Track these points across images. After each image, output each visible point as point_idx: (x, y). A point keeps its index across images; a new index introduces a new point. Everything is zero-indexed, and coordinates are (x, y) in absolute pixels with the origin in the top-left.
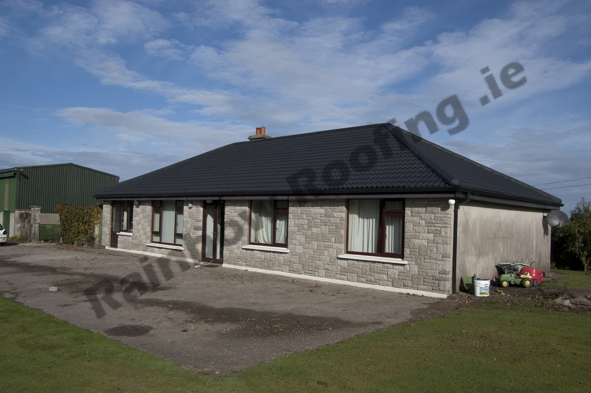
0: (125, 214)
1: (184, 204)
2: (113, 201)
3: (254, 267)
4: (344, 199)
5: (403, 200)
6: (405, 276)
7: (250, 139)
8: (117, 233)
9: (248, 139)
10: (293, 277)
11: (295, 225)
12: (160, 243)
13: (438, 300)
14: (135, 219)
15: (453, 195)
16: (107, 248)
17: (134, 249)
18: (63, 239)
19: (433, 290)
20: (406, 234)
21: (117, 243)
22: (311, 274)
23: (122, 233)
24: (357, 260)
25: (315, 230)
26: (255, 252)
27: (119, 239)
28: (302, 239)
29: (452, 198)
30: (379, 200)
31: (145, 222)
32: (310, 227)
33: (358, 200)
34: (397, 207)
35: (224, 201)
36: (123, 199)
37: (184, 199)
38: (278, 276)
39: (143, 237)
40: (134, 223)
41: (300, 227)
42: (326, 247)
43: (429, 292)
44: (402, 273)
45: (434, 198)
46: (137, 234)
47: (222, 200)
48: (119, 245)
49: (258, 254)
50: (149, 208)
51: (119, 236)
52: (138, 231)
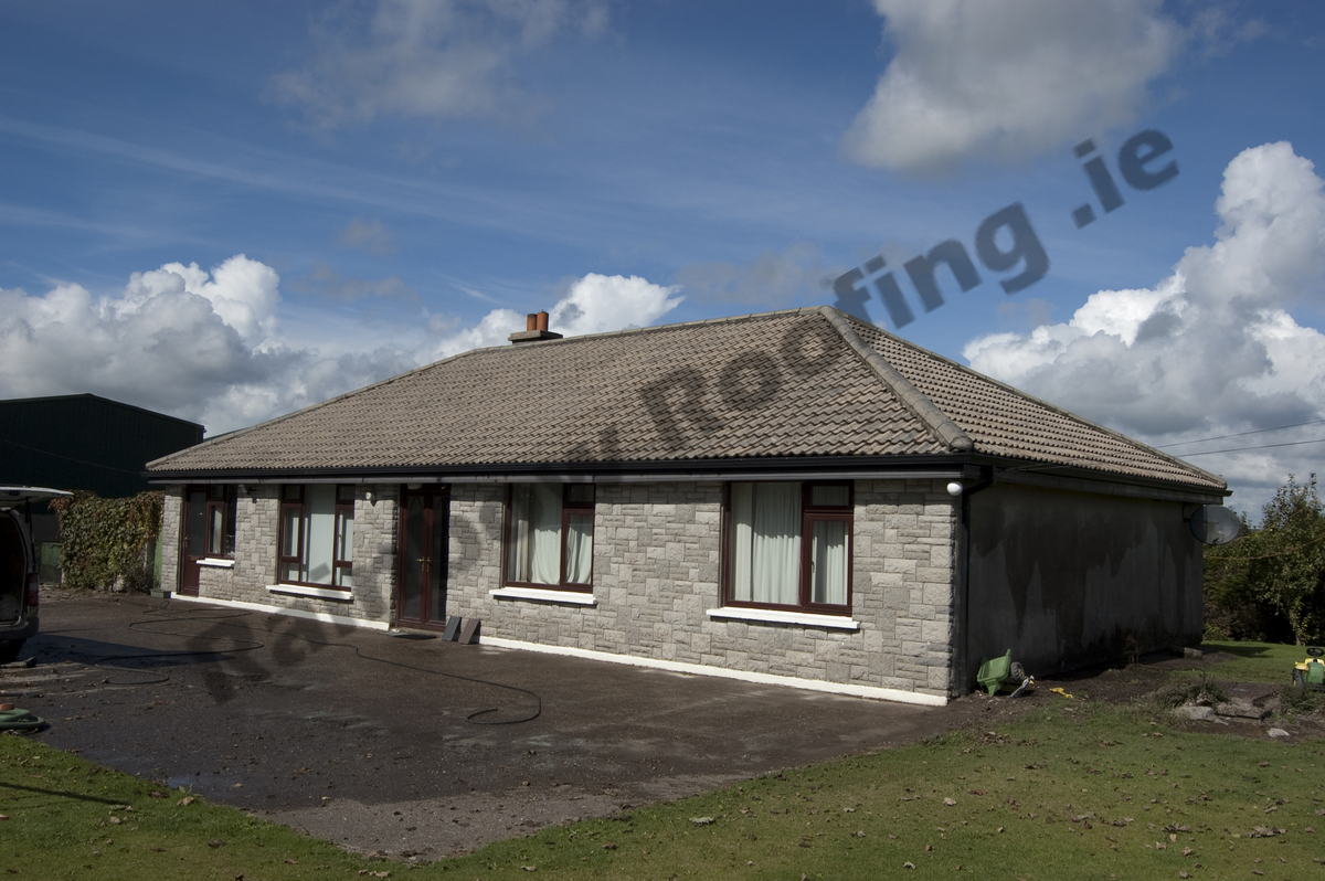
0: (218, 517)
1: (357, 493)
2: (189, 486)
3: (518, 639)
4: (719, 481)
5: (850, 483)
6: (857, 656)
7: (514, 341)
8: (198, 562)
9: (509, 340)
10: (605, 660)
11: (609, 541)
12: (299, 583)
13: (928, 709)
14: (242, 528)
15: (957, 474)
16: (174, 595)
17: (239, 598)
18: (68, 577)
19: (914, 688)
20: (856, 560)
21: (197, 585)
22: (648, 655)
23: (209, 561)
24: (750, 622)
25: (653, 552)
26: (519, 604)
27: (202, 575)
28: (625, 572)
29: (954, 480)
30: (799, 484)
31: (263, 534)
32: (642, 547)
33: (751, 484)
34: (837, 498)
35: (449, 486)
36: (213, 482)
37: (358, 480)
38: (571, 658)
39: (259, 569)
40: (239, 535)
41: (621, 547)
42: (682, 592)
43: (907, 693)
44: (850, 649)
45: (919, 480)
46: (244, 564)
47: (443, 484)
48: (202, 589)
49: (527, 609)
50: (273, 505)
51: (202, 569)
52: (248, 556)
